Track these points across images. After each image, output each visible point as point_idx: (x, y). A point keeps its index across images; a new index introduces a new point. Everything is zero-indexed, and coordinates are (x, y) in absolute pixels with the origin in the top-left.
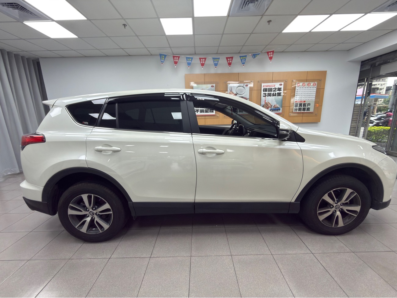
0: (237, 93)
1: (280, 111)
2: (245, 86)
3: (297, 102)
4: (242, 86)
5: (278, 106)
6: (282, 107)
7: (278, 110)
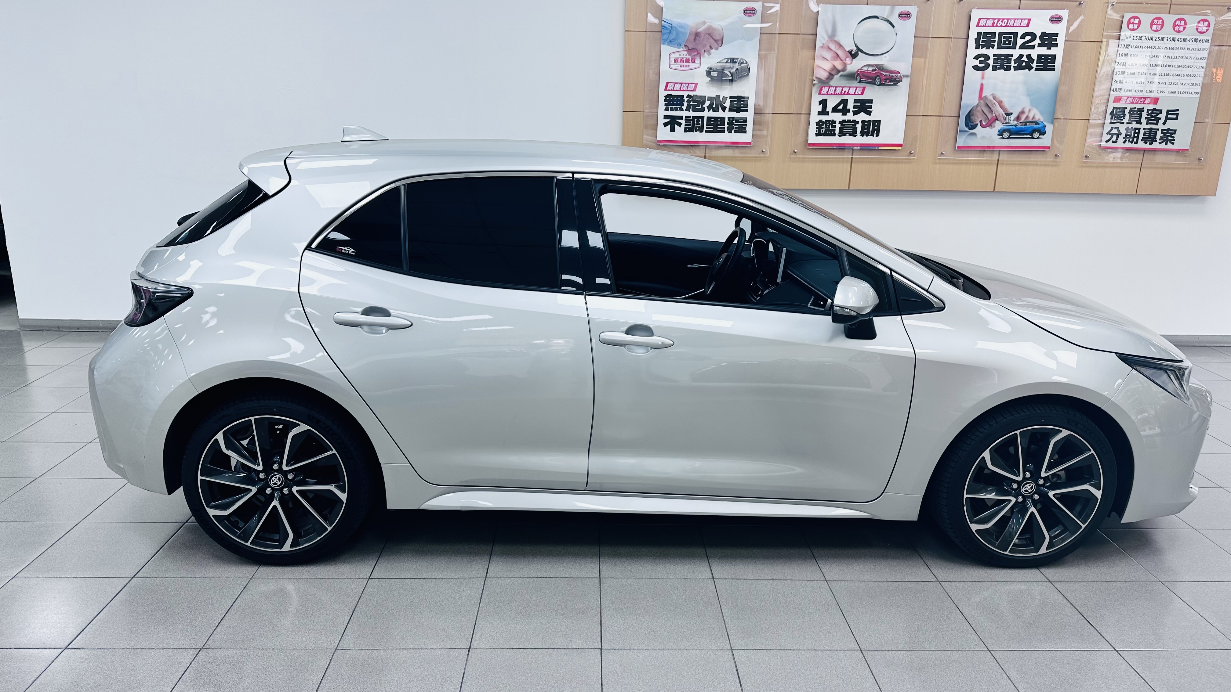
0: (859, 50)
1: (1045, 141)
2: (895, 19)
3: (1123, 101)
4: (885, 17)
5: (1036, 114)
6: (1053, 120)
7: (1036, 135)
